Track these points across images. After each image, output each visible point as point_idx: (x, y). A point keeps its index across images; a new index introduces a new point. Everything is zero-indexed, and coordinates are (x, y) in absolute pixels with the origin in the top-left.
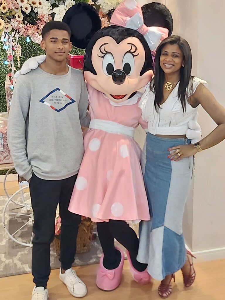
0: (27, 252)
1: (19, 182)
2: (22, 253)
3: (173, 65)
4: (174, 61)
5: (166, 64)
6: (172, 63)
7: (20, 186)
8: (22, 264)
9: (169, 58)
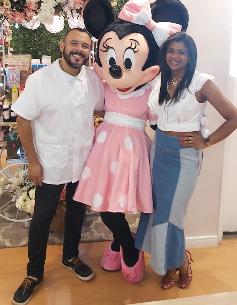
0: (11, 227)
1: (7, 160)
2: (7, 227)
3: (180, 62)
4: (181, 58)
5: (173, 61)
6: (179, 60)
7: (7, 164)
8: (3, 239)
9: (175, 56)
